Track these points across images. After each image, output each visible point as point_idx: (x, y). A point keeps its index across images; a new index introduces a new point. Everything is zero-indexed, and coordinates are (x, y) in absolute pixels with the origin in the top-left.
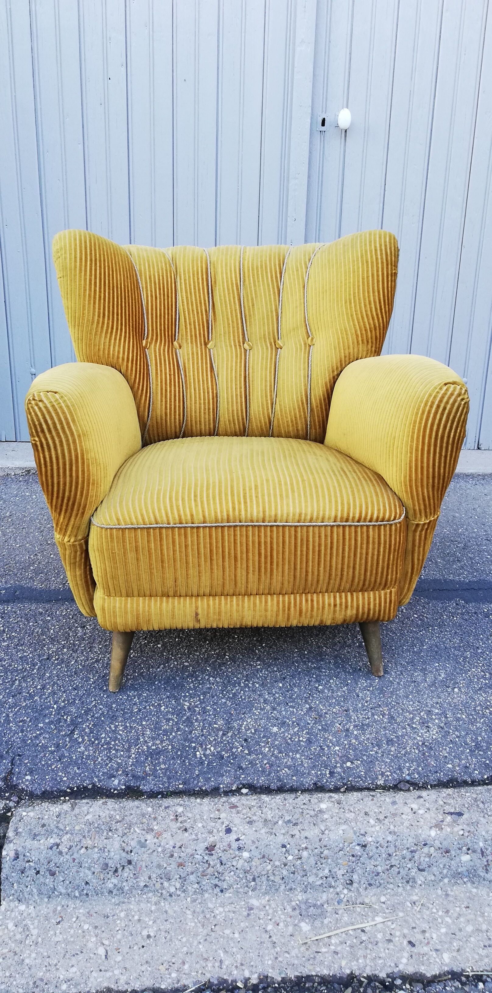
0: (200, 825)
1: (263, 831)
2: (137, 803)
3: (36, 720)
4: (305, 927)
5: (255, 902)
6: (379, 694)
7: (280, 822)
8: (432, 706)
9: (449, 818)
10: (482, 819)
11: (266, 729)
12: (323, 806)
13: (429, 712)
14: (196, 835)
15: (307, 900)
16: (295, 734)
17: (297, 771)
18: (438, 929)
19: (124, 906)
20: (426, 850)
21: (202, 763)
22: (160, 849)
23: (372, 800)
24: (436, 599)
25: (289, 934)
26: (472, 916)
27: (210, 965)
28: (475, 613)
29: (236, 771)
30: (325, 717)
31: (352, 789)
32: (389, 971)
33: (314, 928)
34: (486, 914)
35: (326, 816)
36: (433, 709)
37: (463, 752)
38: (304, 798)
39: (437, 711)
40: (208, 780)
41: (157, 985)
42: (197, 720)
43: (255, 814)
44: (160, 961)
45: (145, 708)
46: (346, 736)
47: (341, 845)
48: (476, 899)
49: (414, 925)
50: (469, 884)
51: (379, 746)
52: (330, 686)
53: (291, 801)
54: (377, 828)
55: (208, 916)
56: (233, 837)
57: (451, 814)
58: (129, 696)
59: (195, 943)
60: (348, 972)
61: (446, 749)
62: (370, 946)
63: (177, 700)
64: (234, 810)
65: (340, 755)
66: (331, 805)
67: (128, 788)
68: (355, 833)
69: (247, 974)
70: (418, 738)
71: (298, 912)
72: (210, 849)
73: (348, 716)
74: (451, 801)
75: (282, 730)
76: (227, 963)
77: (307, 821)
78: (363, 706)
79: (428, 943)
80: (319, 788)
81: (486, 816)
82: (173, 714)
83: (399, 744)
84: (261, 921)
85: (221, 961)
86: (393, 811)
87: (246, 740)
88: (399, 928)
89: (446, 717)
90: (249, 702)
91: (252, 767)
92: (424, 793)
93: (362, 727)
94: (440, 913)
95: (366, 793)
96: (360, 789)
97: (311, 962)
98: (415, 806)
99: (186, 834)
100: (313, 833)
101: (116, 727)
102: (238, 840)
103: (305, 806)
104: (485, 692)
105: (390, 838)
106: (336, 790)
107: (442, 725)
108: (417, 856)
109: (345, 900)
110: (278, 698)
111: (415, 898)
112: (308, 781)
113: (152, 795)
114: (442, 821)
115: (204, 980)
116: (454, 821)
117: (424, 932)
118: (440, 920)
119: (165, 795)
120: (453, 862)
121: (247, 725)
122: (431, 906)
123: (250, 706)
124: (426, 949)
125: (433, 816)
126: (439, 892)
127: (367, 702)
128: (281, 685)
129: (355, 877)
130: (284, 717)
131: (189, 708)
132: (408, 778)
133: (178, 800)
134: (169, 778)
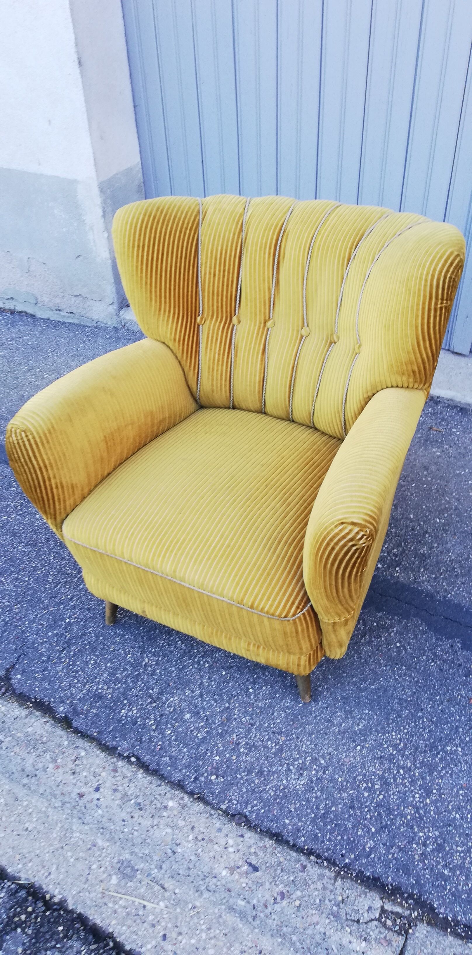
0: (85, 774)
1: (117, 802)
2: (63, 733)
3: (50, 627)
4: (114, 880)
5: (100, 842)
6: (292, 720)
7: (133, 801)
8: (323, 757)
9: (246, 868)
10: (268, 883)
11: (182, 712)
12: (171, 804)
13: (315, 761)
14: (77, 781)
15: (130, 861)
16: (198, 729)
17: (175, 763)
18: (190, 938)
19: (29, 798)
20: (214, 880)
21: (120, 721)
22: (53, 778)
23: (207, 818)
24: (437, 631)
25: (101, 879)
26: (221, 944)
27: (42, 872)
28: (460, 665)
29: (136, 740)
30: (232, 723)
31: (201, 799)
32: (134, 947)
33: (118, 885)
34: (232, 949)
35: (165, 814)
36: (320, 759)
37: (308, 814)
38: (164, 788)
39: (323, 762)
40: (114, 737)
41: (7, 867)
42: (142, 679)
43: (122, 785)
44: (20, 852)
45: (118, 650)
46: (233, 749)
47: (159, 843)
48: (238, 932)
49: (179, 924)
50: (239, 919)
51: (249, 772)
52: (259, 693)
53: (153, 786)
54: (190, 845)
55: (67, 835)
56: (97, 795)
57: (250, 864)
58: (116, 633)
59: (46, 851)
60: (111, 930)
61: (296, 804)
62: (138, 921)
63: (143, 652)
64: (112, 774)
65: (214, 765)
66: (176, 805)
67: (66, 717)
68: (173, 839)
69: (56, 892)
70: (284, 782)
71: (119, 865)
72: (81, 795)
73: (249, 731)
74: (261, 854)
75: (192, 720)
76: (52, 876)
77: (149, 811)
78: (269, 726)
79: (175, 944)
80: (180, 786)
81: (273, 883)
82: (131, 666)
83: (265, 779)
84: (93, 859)
85: (50, 874)
86: (212, 836)
87: (161, 715)
88: (168, 920)
89: (324, 773)
90: (189, 679)
91: (148, 743)
92: (248, 834)
93: (250, 747)
94: (204, 927)
95: (208, 808)
96: (207, 803)
97: (96, 908)
98: (231, 842)
99: (72, 777)
100: (147, 822)
101: (91, 659)
102: (98, 799)
103: (159, 797)
104: (381, 763)
105: (193, 858)
106: (191, 794)
107: (314, 779)
108: (207, 880)
109: (153, 876)
110: (212, 686)
111: (198, 904)
112: (177, 776)
113: (76, 731)
114: (238, 867)
115: (32, 880)
116: (246, 873)
117: (180, 934)
118: (198, 932)
119: (84, 736)
120: (231, 899)
121: (172, 702)
122: (203, 917)
123: (186, 684)
124: (170, 947)
125: (236, 859)
126: (216, 911)
127: (274, 724)
128: (224, 673)
129: (164, 866)
130: (203, 707)
131: (146, 665)
132: (248, 814)
133: (87, 745)
134: (92, 724)
